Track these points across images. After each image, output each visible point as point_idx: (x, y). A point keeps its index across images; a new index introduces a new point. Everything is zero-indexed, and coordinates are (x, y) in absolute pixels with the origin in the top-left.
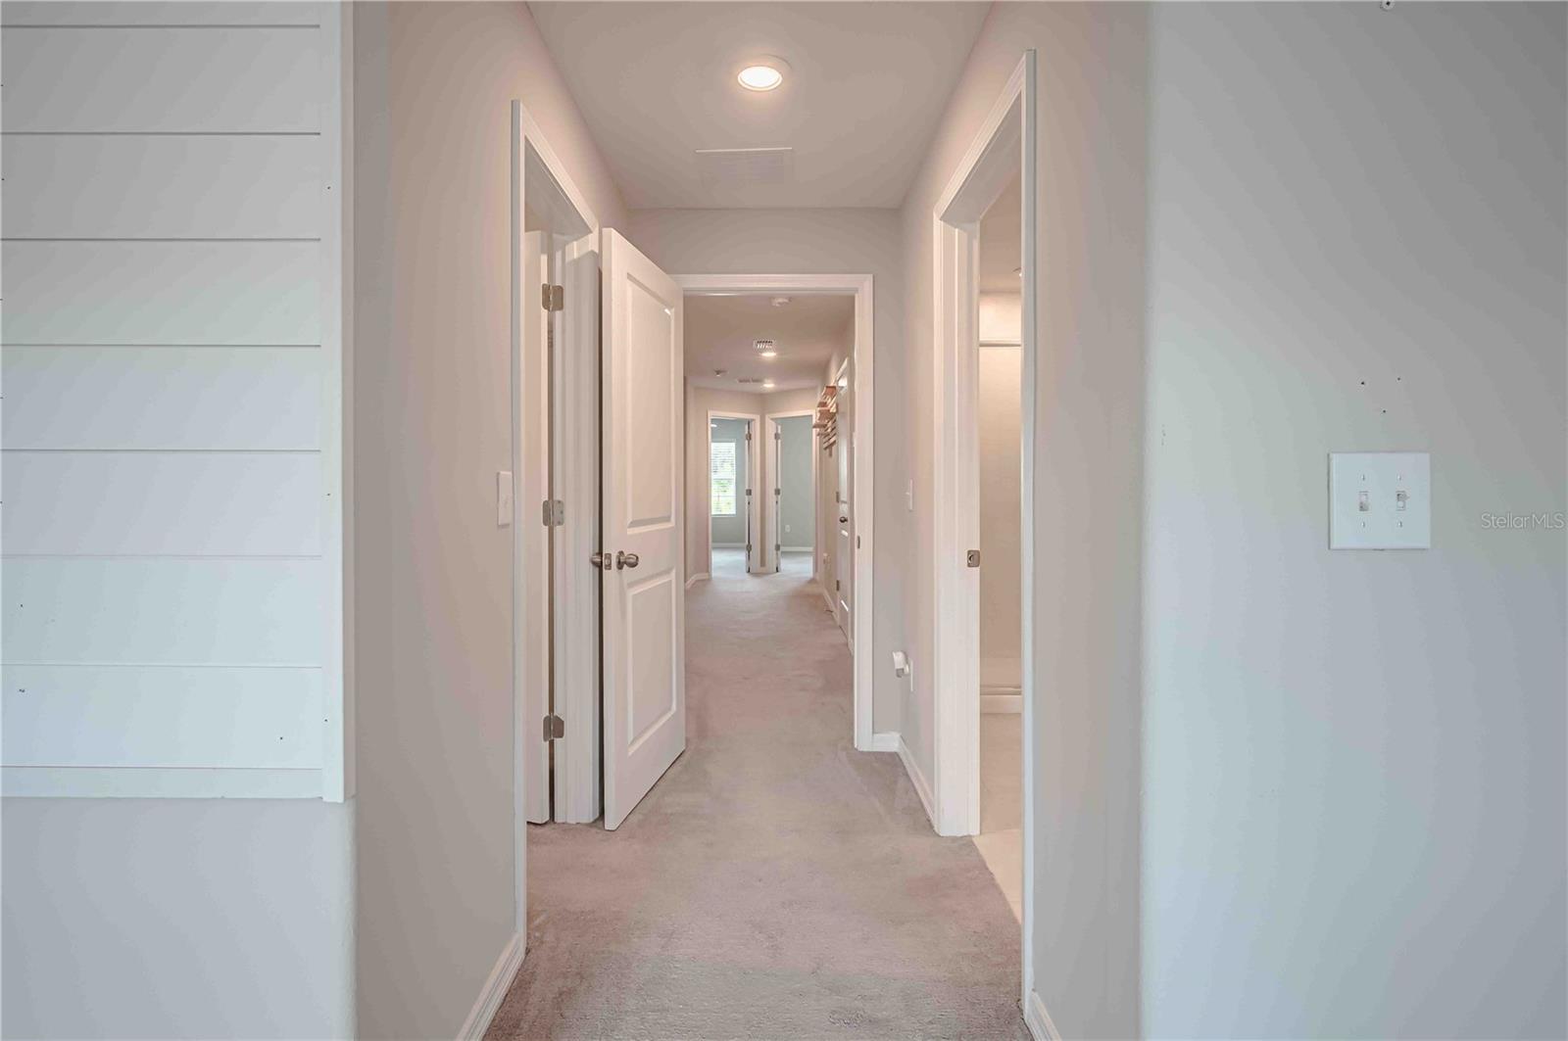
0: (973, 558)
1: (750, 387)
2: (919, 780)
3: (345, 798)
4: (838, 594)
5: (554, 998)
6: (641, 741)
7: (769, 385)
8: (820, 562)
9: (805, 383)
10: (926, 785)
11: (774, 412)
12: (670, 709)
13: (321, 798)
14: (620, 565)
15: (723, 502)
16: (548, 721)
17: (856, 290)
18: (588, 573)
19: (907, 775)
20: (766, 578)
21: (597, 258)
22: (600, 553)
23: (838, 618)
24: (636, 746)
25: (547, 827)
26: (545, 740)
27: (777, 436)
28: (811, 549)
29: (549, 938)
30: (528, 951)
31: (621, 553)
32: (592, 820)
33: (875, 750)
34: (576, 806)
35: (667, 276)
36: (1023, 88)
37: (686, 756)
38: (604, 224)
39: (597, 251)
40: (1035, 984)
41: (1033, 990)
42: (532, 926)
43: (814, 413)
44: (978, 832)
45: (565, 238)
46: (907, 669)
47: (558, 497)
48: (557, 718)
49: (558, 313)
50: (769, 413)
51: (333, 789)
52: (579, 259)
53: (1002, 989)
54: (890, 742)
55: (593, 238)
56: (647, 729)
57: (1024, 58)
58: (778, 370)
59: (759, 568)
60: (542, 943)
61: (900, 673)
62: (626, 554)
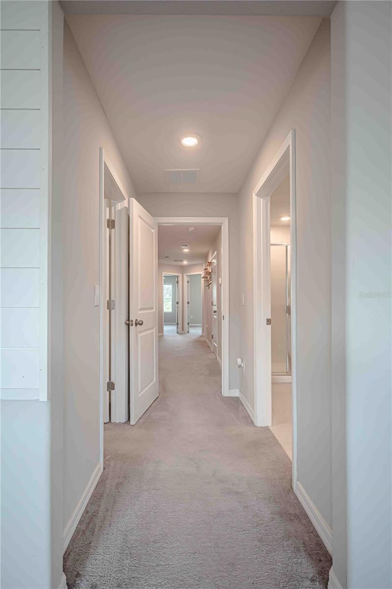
0: (269, 321)
1: (179, 263)
2: (247, 407)
3: (48, 400)
4: (213, 340)
5: (116, 486)
6: (144, 391)
7: (185, 263)
8: (205, 330)
9: (200, 262)
10: (251, 408)
11: (188, 273)
12: (153, 380)
13: (38, 400)
14: (136, 324)
15: (168, 307)
16: (108, 384)
17: (222, 223)
18: (124, 328)
19: (242, 405)
20: (184, 335)
21: (128, 210)
22: (129, 320)
23: (212, 349)
24: (142, 393)
25: (108, 424)
26: (108, 391)
27: (188, 282)
28: (201, 325)
29: (112, 464)
30: (104, 469)
31: (136, 320)
32: (125, 421)
33: (230, 396)
34: (119, 416)
35: (152, 217)
36: (290, 143)
37: (159, 398)
38: (130, 196)
39: (127, 207)
40: (298, 478)
41: (297, 480)
42: (105, 459)
43: (202, 273)
44: (271, 425)
45: (116, 202)
46: (242, 365)
47: (112, 299)
48: (112, 383)
49: (113, 230)
50: (186, 273)
51: (43, 397)
52: (121, 209)
53: (284, 481)
54: (236, 393)
55: (126, 202)
56: (146, 387)
57: (291, 132)
58: (190, 257)
59: (182, 331)
60: (109, 466)
61: (240, 366)
62: (138, 320)
